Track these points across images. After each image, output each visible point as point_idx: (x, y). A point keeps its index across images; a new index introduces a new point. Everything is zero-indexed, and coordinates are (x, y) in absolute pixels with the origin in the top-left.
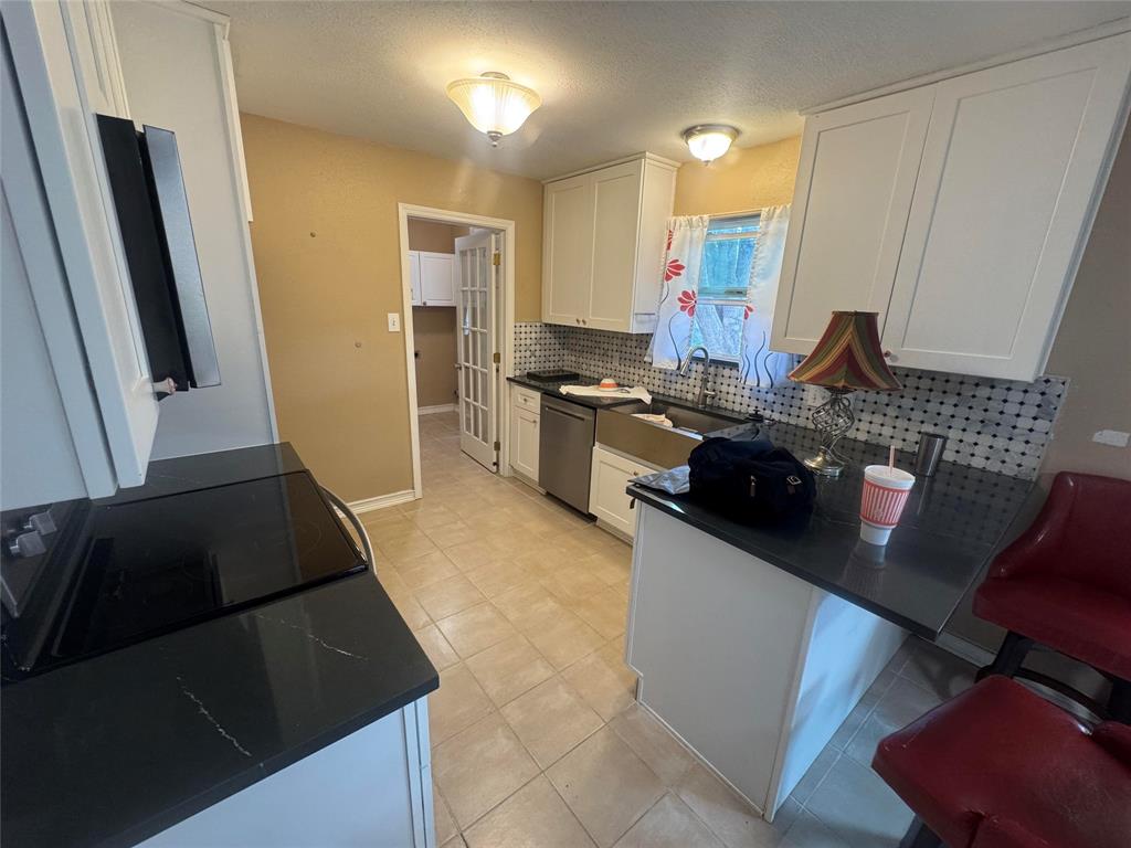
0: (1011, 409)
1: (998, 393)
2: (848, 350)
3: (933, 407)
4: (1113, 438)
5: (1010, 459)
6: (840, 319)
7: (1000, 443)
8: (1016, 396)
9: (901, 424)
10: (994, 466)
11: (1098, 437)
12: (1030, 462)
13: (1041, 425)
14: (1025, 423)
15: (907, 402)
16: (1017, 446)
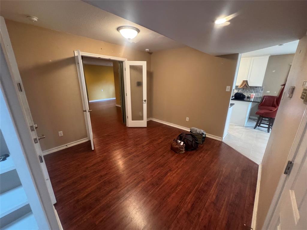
0: (259, 90)
1: (258, 88)
2: (245, 84)
3: (251, 91)
4: (269, 92)
5: (259, 95)
6: (244, 81)
7: (258, 94)
8: (259, 89)
9: (247, 93)
10: (258, 96)
11: (267, 92)
12: (261, 95)
13: (262, 91)
14: (260, 91)
15: (248, 91)
16: (260, 94)
